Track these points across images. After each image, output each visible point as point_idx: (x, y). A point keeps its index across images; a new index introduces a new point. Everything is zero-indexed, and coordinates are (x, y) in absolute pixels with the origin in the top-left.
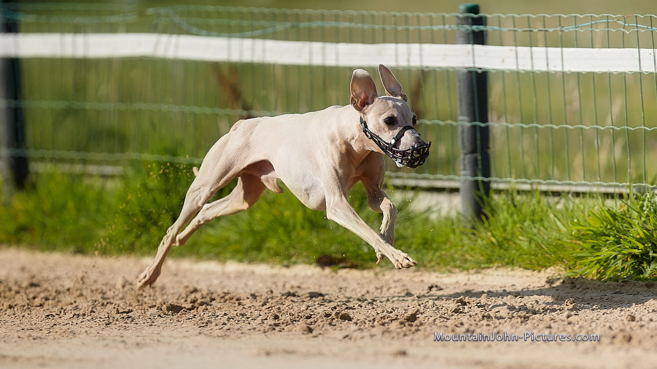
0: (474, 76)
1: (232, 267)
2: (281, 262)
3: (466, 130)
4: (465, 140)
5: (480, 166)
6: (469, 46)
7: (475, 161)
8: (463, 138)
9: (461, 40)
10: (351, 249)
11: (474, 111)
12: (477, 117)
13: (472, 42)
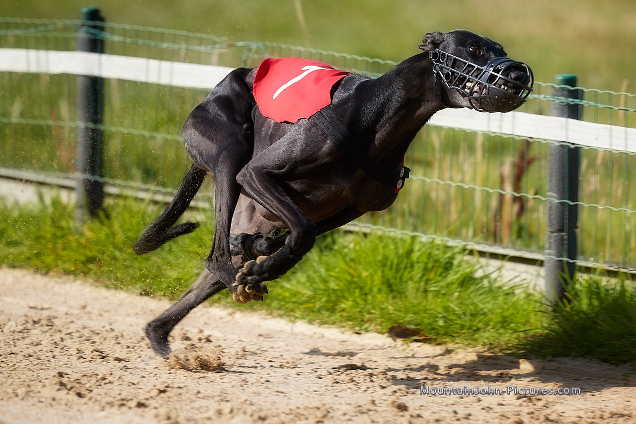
0: (566, 150)
2: (352, 328)
3: (554, 207)
4: (553, 217)
5: (566, 247)
6: (564, 120)
7: (561, 240)
8: (550, 215)
9: (555, 111)
10: (426, 321)
11: (564, 188)
12: (567, 194)
13: (566, 115)
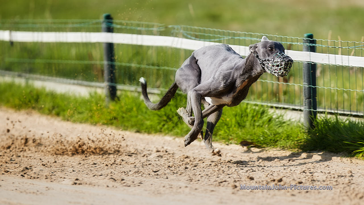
0: (310, 65)
2: (225, 142)
3: (306, 89)
4: (306, 93)
5: (312, 105)
6: (308, 53)
7: (310, 102)
8: (305, 92)
10: (256, 138)
11: (310, 81)
12: (311, 83)
13: (309, 51)
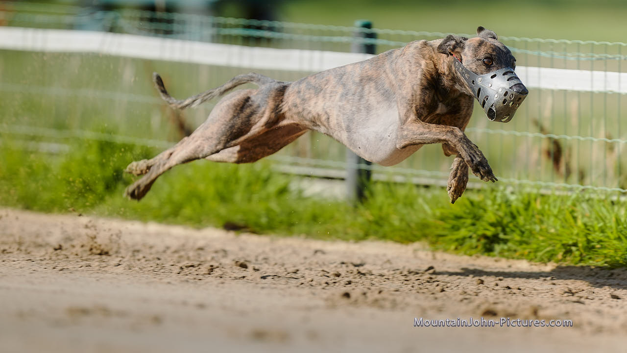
1: (153, 227)
9: (355, 49)
10: (252, 218)
